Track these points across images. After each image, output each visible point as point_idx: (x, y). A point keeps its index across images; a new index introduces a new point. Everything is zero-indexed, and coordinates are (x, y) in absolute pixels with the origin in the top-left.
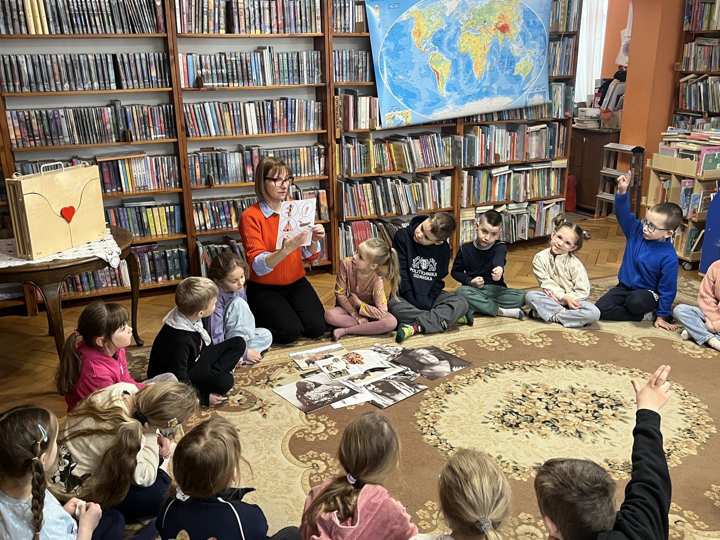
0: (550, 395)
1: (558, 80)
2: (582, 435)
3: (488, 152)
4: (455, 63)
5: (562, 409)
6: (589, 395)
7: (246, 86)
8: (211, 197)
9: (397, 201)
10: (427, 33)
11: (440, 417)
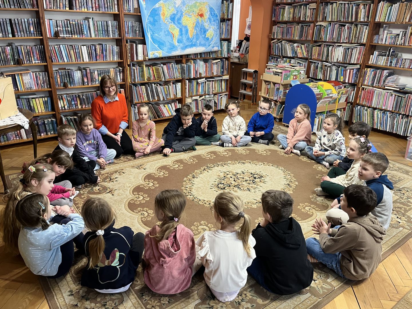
0: (235, 175)
1: (224, 40)
2: (250, 190)
3: (196, 72)
4: (181, 30)
5: (240, 180)
6: (250, 174)
7: (81, 37)
8: (66, 93)
9: (157, 94)
10: (167, 15)
11: (192, 188)
